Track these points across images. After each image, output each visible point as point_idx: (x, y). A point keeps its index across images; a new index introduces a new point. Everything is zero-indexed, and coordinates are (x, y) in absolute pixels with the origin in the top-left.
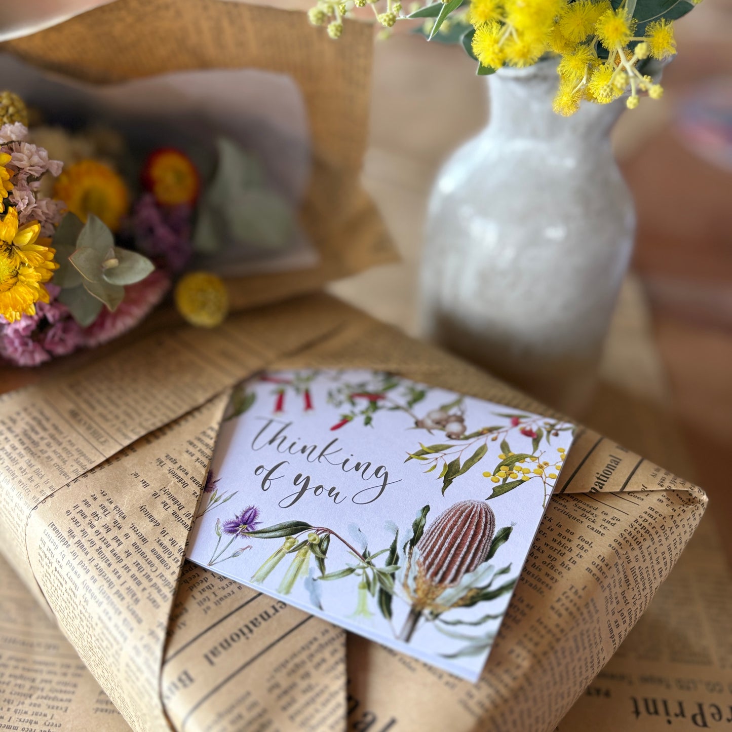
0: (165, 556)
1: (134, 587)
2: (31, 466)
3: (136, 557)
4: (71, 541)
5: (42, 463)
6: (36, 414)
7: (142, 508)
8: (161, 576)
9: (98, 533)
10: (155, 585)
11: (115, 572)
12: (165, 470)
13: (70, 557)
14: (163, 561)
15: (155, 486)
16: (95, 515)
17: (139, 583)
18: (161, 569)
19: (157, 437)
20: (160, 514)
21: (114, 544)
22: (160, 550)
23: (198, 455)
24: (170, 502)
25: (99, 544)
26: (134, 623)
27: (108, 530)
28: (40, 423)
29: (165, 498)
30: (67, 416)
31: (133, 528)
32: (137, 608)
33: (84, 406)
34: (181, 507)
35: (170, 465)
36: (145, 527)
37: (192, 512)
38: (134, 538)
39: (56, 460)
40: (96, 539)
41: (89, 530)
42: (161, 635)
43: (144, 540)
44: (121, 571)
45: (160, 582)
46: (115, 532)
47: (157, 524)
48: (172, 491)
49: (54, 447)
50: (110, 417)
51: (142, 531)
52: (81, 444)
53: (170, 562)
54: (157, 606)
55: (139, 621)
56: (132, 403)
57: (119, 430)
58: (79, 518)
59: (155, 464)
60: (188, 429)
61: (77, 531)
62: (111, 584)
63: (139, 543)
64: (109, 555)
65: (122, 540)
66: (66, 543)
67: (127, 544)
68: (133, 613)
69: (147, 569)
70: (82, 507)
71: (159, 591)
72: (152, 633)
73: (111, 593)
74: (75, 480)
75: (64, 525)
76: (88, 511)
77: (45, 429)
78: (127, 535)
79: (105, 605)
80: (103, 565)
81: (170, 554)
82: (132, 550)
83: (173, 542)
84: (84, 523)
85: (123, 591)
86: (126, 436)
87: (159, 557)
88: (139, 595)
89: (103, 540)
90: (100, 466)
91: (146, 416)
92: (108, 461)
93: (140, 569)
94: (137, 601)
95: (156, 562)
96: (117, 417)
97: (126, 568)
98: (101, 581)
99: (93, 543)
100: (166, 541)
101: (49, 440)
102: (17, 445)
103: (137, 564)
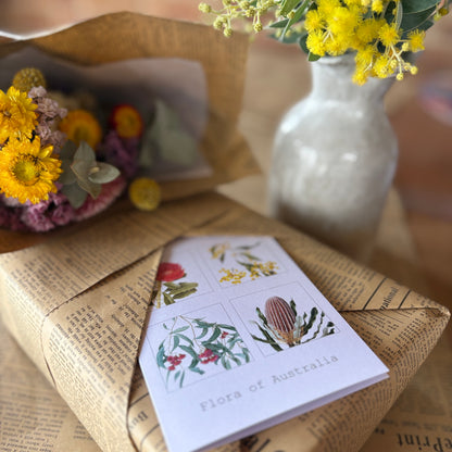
0: (128, 344)
1: (110, 362)
3: (110, 345)
4: (70, 335)
6: (46, 261)
7: (113, 316)
8: (126, 356)
9: (86, 330)
10: (122, 361)
11: (98, 353)
12: (126, 294)
14: (126, 347)
15: (120, 303)
16: (84, 320)
17: (113, 360)
18: (126, 352)
19: (120, 275)
20: (124, 319)
21: (97, 337)
22: (124, 341)
23: (145, 285)
24: (130, 312)
25: (87, 336)
26: (110, 383)
27: (93, 328)
28: (48, 266)
29: (126, 310)
30: (65, 261)
31: (108, 328)
32: (112, 375)
33: (75, 256)
34: (137, 316)
35: (128, 291)
36: (115, 327)
37: (144, 318)
38: (108, 333)
39: (59, 287)
40: (85, 334)
41: (81, 329)
43: (115, 335)
44: (102, 353)
45: (125, 359)
46: (97, 330)
47: (122, 326)
48: (130, 306)
49: (58, 280)
50: (91, 262)
51: (113, 329)
52: (74, 278)
53: (131, 348)
54: (124, 374)
55: (113, 382)
57: (97, 270)
58: (75, 321)
59: (119, 290)
61: (74, 329)
62: (95, 360)
63: (112, 336)
64: (94, 343)
65: (102, 334)
66: (67, 336)
67: (104, 337)
68: (110, 377)
69: (117, 352)
71: (125, 365)
72: (122, 389)
76: (80, 318)
78: (104, 332)
80: (90, 349)
81: (131, 343)
82: (108, 340)
83: (133, 336)
84: (78, 324)
85: (103, 365)
87: (124, 345)
88: (113, 367)
89: (89, 334)
93: (113, 351)
94: (111, 370)
95: (122, 347)
97: (105, 350)
99: (83, 336)
100: (128, 336)
101: (54, 275)
103: (111, 349)
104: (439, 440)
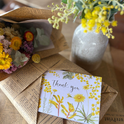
0: (35, 108)
1: (31, 113)
2: (12, 91)
3: (31, 108)
4: (20, 105)
5: (14, 91)
6: (11, 81)
7: (31, 99)
8: (35, 111)
10: (34, 113)
11: (28, 111)
12: (33, 92)
13: (20, 108)
15: (32, 95)
16: (23, 100)
17: (32, 113)
18: (35, 110)
19: (31, 85)
20: (33, 100)
21: (27, 106)
23: (38, 89)
24: (35, 98)
25: (25, 106)
26: (32, 120)
28: (12, 83)
29: (34, 97)
30: (16, 81)
31: (30, 103)
32: (32, 117)
33: (19, 79)
34: (37, 99)
35: (34, 91)
36: (31, 102)
37: (38, 99)
38: (30, 105)
39: (16, 90)
40: (24, 105)
41: (23, 103)
42: (36, 121)
43: (32, 105)
44: (29, 111)
46: (27, 104)
47: (33, 102)
48: (35, 96)
49: (15, 87)
50: (23, 81)
52: (19, 87)
53: (36, 109)
54: (35, 117)
55: (32, 119)
56: (27, 78)
57: (25, 84)
58: (21, 101)
59: (32, 90)
60: (36, 83)
62: (27, 113)
64: (26, 108)
65: (28, 105)
66: (19, 105)
68: (31, 118)
70: (21, 99)
71: (35, 114)
72: (34, 121)
73: (28, 114)
74: (19, 94)
75: (19, 102)
76: (22, 100)
77: (13, 84)
79: (27, 116)
80: (26, 109)
81: (36, 107)
82: (30, 107)
83: (36, 105)
84: (22, 102)
85: (29, 114)
86: (26, 85)
87: (34, 108)
88: (32, 115)
89: (25, 105)
90: (23, 91)
91: (29, 81)
92: (24, 90)
93: (31, 110)
94: (32, 116)
95: (34, 109)
96: (25, 81)
97: (29, 110)
98: (26, 112)
101: (14, 86)
102: (9, 87)
103: (31, 109)
104: (115, 118)
